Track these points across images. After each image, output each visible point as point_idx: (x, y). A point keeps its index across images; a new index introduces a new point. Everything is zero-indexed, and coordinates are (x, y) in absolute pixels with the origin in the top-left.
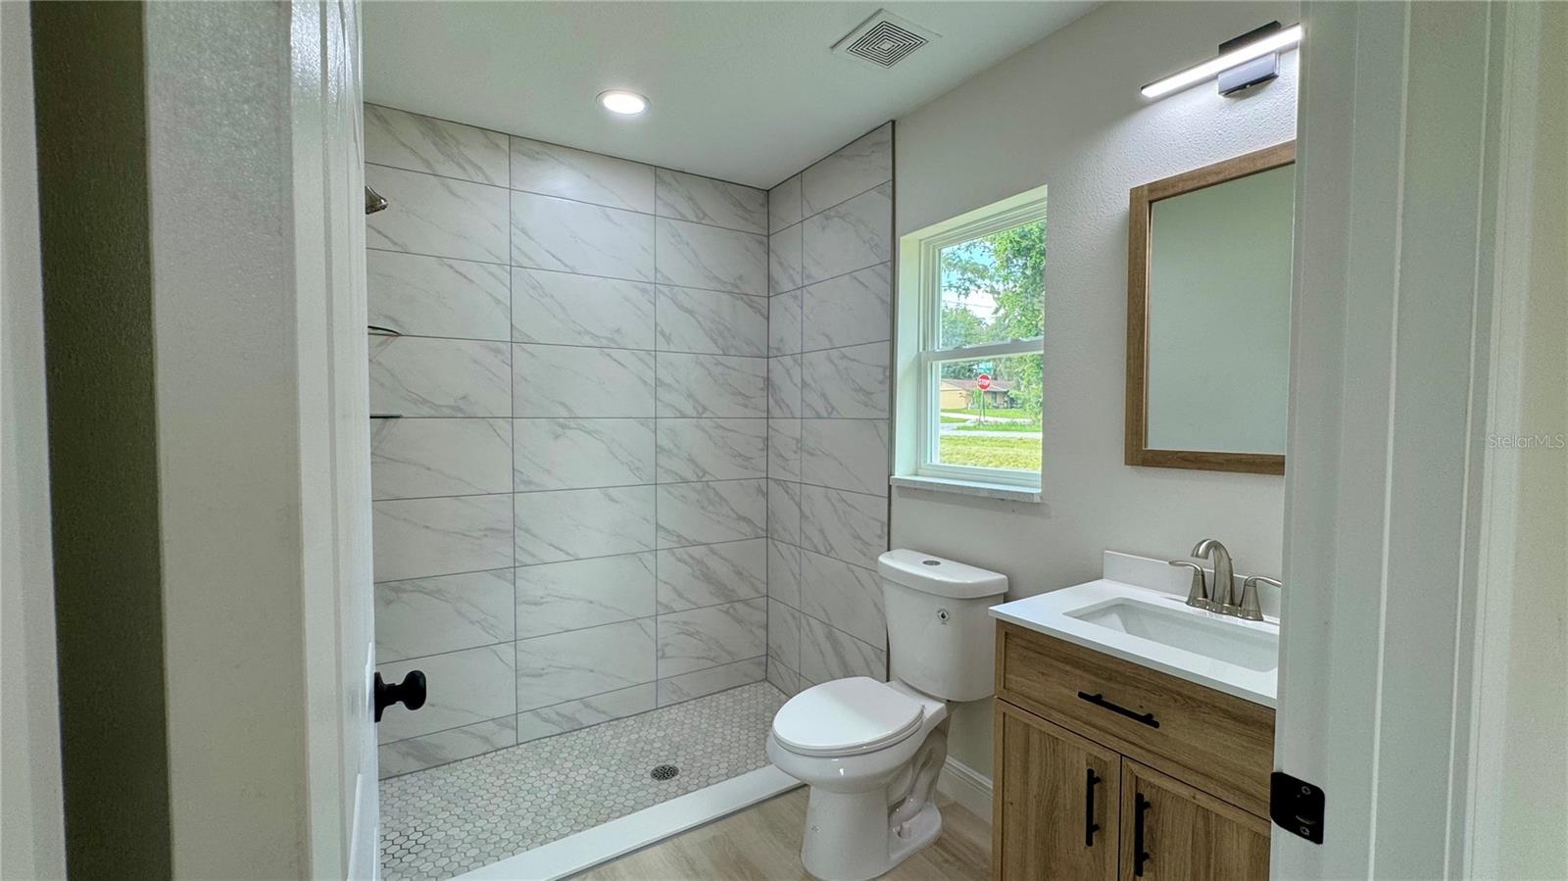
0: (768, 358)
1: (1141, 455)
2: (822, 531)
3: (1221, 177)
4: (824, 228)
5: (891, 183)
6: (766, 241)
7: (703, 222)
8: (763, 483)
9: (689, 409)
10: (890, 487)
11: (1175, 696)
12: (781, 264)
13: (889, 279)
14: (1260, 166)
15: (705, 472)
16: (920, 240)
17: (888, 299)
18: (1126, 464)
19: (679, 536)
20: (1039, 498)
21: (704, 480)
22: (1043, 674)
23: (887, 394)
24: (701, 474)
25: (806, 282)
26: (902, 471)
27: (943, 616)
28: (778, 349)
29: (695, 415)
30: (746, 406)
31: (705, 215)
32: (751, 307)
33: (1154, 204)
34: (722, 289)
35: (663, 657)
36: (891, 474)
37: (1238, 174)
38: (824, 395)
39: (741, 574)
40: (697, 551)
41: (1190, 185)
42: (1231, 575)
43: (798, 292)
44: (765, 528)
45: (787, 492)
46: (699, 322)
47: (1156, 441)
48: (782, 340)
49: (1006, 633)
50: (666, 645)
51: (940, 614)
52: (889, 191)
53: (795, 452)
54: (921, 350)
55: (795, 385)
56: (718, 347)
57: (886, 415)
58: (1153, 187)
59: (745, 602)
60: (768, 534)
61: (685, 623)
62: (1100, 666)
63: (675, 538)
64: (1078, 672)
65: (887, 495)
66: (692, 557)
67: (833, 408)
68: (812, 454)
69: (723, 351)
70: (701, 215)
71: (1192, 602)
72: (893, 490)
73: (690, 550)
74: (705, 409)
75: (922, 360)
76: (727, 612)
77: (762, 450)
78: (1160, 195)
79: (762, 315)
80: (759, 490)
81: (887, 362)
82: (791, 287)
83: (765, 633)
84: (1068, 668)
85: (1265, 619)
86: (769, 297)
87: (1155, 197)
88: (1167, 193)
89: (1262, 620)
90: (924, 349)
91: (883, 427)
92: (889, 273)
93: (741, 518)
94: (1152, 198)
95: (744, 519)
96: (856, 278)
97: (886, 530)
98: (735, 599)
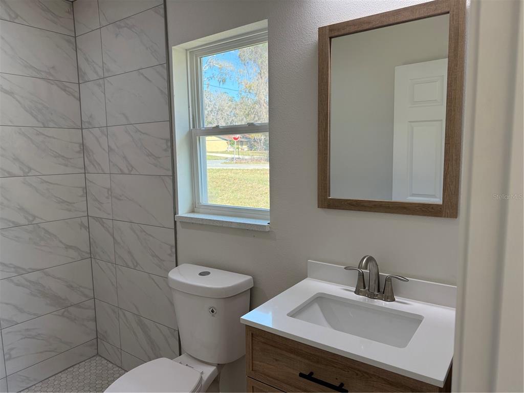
0: (82, 129)
1: (327, 203)
2: (130, 252)
3: (370, 26)
4: (117, 35)
5: (163, 6)
6: (73, 40)
7: (16, 21)
8: (85, 220)
9: (15, 169)
10: (175, 222)
11: (356, 371)
12: (87, 60)
13: (166, 77)
14: (392, 21)
15: (35, 217)
16: (186, 50)
17: (166, 91)
18: (318, 207)
19: (15, 267)
20: (269, 228)
21: (34, 222)
22: (276, 360)
23: (170, 159)
24: (31, 219)
25: (106, 75)
26: (183, 210)
27: (213, 311)
28: (89, 123)
29: (21, 173)
30: (66, 166)
31: (17, 16)
32: (65, 90)
33: (333, 39)
34: (38, 76)
35: (10, 358)
36: (175, 213)
37: (380, 25)
38: (125, 157)
39: (72, 286)
40: (33, 277)
41: (352, 29)
42: (378, 273)
43: (101, 81)
44: (89, 252)
45: (103, 226)
46: (19, 102)
47: (335, 194)
48: (91, 116)
49: (252, 334)
50: (12, 349)
51: (211, 310)
52: (162, 11)
53: (107, 198)
54: (192, 128)
55: (104, 149)
56: (38, 121)
57: (170, 173)
58: (332, 28)
59: (77, 305)
60: (91, 255)
61: (27, 330)
62: (311, 354)
63: (13, 269)
64: (299, 358)
65: (173, 228)
66: (30, 281)
67: (133, 167)
68: (119, 199)
69: (43, 124)
70: (13, 16)
71: (357, 292)
72: (178, 224)
73: (26, 276)
74: (30, 169)
75: (193, 134)
76: (63, 315)
77: (82, 196)
78: (336, 34)
79: (74, 96)
80: (82, 225)
81: (169, 137)
82: (96, 77)
83: (95, 323)
84: (292, 356)
85: (396, 300)
86: (79, 84)
87: (333, 35)
88: (340, 33)
89: (394, 300)
90: (194, 127)
91: (169, 181)
92: (165, 72)
93: (68, 247)
94: (331, 36)
95: (71, 247)
96: (142, 74)
97: (174, 250)
98: (69, 305)
